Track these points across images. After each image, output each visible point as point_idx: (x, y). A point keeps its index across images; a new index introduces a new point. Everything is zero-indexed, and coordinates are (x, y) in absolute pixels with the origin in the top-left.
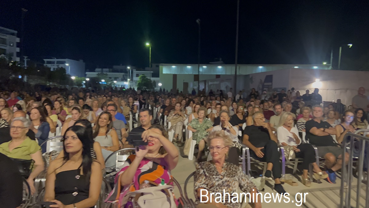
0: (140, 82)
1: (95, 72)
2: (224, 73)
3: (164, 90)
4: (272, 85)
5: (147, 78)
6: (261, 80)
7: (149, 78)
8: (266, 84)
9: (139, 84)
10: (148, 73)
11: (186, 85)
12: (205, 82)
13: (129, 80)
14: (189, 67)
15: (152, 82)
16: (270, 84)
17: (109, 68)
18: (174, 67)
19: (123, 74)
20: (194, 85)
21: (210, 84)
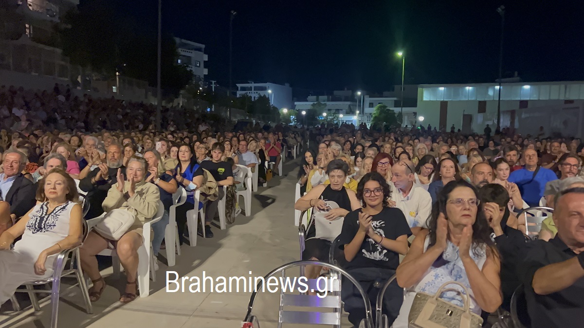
0: (377, 115)
1: (307, 101)
2: (535, 97)
3: (429, 128)
5: (388, 108)
7: (391, 109)
9: (375, 117)
10: (388, 101)
11: (468, 119)
12: (512, 113)
13: (358, 112)
14: (469, 88)
15: (396, 115)
17: (327, 95)
18: (442, 89)
19: (349, 103)
20: (485, 119)
21: (523, 116)
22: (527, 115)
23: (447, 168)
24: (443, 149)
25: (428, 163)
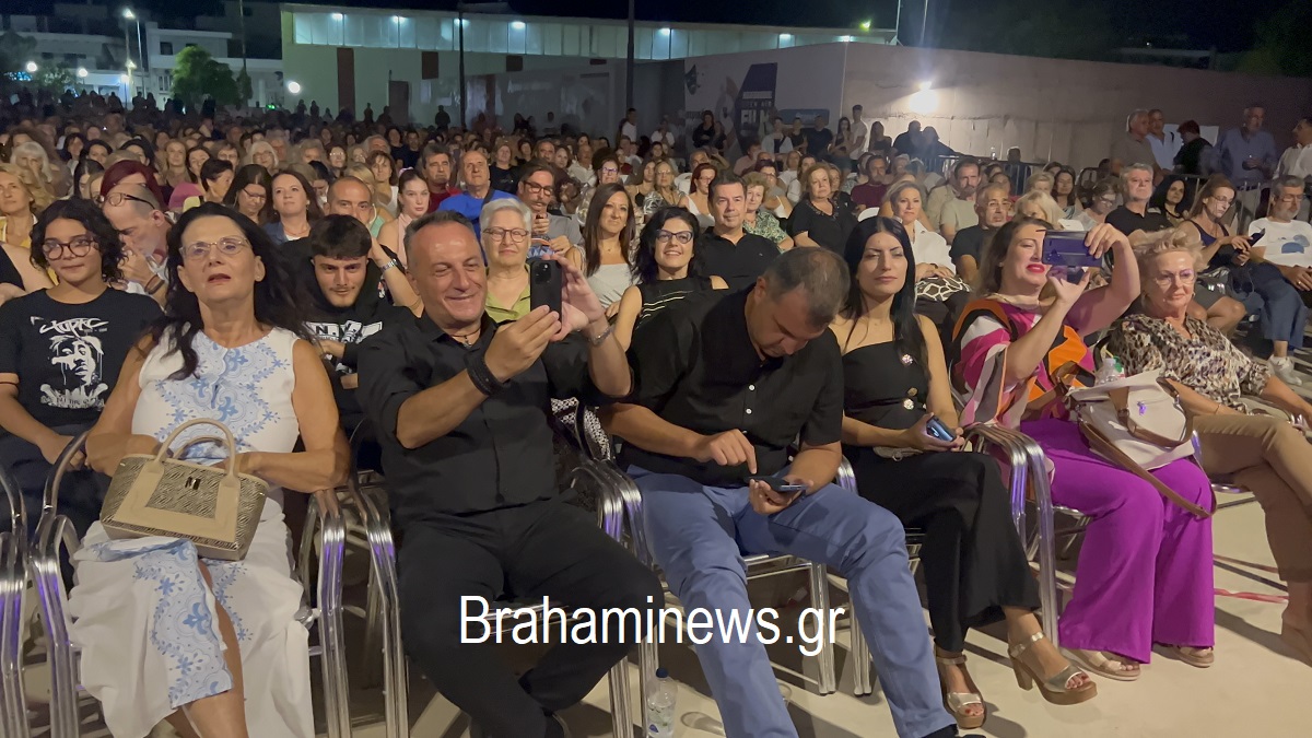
0: (183, 75)
2: (535, 49)
4: (773, 100)
5: (212, 58)
6: (730, 81)
7: (221, 60)
8: (746, 95)
9: (180, 82)
10: (212, 41)
11: (400, 91)
12: (489, 81)
13: (131, 65)
14: (399, 21)
15: (235, 78)
16: (766, 95)
18: (336, 17)
19: (102, 39)
20: (436, 94)
21: (511, 88)
22: (518, 87)
23: (285, 192)
24: (308, 157)
25: (253, 182)
